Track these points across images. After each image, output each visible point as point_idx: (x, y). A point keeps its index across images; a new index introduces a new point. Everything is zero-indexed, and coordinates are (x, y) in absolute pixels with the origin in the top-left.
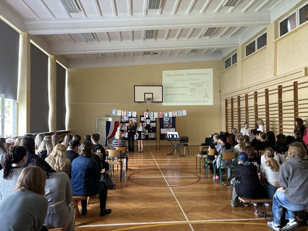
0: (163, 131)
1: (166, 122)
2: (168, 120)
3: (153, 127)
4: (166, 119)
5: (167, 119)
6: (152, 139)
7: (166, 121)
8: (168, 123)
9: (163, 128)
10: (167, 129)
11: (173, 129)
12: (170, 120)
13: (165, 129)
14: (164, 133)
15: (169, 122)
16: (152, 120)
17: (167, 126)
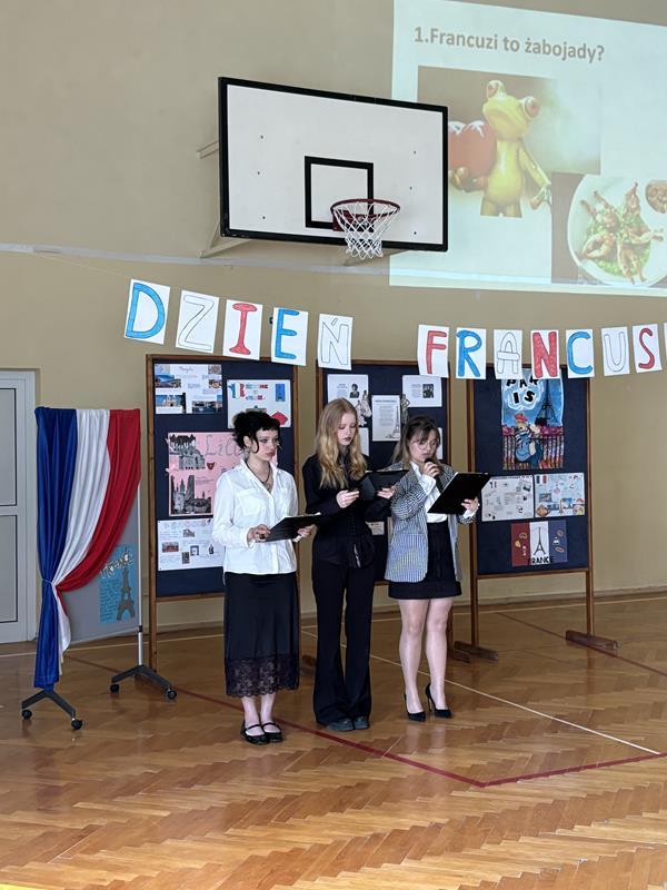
0: (503, 498)
1: (521, 417)
2: (537, 398)
4: (522, 391)
5: (529, 396)
8: (536, 430)
10: (529, 479)
11: (568, 477)
12: (547, 404)
13: (514, 482)
14: (510, 513)
15: (540, 422)
16: (415, 400)
17: (528, 456)
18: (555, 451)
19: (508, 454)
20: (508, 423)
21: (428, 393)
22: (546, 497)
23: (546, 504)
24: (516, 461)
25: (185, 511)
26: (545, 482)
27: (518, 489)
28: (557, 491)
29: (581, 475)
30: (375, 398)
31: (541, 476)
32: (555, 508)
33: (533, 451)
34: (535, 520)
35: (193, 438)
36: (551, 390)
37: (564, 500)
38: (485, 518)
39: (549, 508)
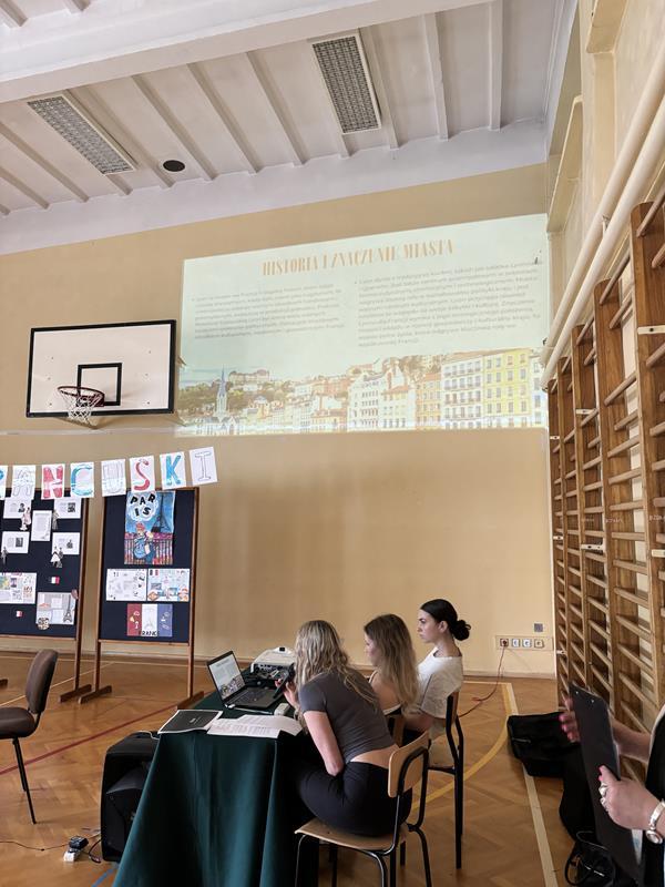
0: (121, 585)
1: (140, 526)
2: (153, 513)
3: (65, 558)
4: (141, 507)
5: (147, 511)
6: (56, 631)
7: (139, 519)
8: (150, 536)
9: (119, 564)
10: (143, 572)
11: (176, 572)
12: (161, 516)
13: (132, 573)
14: (127, 596)
15: (155, 530)
16: (63, 514)
17: (143, 555)
18: (165, 551)
19: (128, 552)
20: (129, 530)
21: (72, 509)
22: (154, 586)
23: (156, 592)
24: (135, 557)
26: (157, 574)
27: (135, 578)
28: (166, 582)
29: (187, 571)
30: (35, 512)
31: (154, 570)
33: (148, 551)
34: (147, 602)
36: (165, 507)
37: (171, 589)
38: (108, 599)
39: (159, 595)
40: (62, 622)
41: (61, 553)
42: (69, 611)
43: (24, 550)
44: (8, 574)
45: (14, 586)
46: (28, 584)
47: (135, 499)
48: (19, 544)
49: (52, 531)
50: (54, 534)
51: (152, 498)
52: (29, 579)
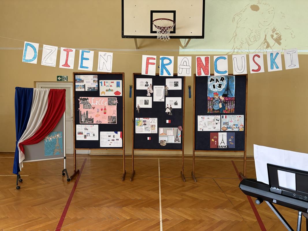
0: (205, 122)
1: (216, 94)
2: (223, 87)
4: (217, 84)
5: (220, 86)
6: (170, 147)
7: (217, 90)
8: (222, 99)
9: (204, 113)
10: (219, 117)
11: (237, 117)
12: (228, 89)
13: (212, 117)
14: (210, 129)
16: (171, 87)
17: (218, 108)
18: (231, 107)
19: (210, 107)
20: (210, 96)
22: (226, 123)
23: (226, 126)
24: (213, 110)
25: (85, 122)
26: (226, 117)
27: (214, 120)
28: (231, 121)
29: (243, 116)
30: (155, 87)
31: (224, 116)
32: (230, 128)
33: (221, 106)
34: (221, 132)
35: (88, 99)
36: (230, 84)
37: (234, 125)
38: (199, 130)
39: (227, 128)
40: (173, 142)
41: (171, 108)
42: (177, 136)
43: (150, 106)
44: (141, 119)
45: (145, 125)
46: (153, 124)
47: (212, 80)
48: (146, 103)
49: (165, 97)
50: (167, 98)
51: (222, 79)
52: (154, 121)
